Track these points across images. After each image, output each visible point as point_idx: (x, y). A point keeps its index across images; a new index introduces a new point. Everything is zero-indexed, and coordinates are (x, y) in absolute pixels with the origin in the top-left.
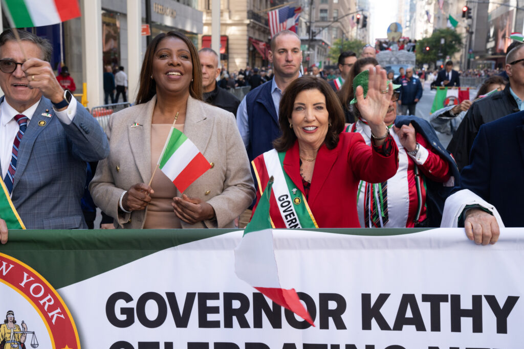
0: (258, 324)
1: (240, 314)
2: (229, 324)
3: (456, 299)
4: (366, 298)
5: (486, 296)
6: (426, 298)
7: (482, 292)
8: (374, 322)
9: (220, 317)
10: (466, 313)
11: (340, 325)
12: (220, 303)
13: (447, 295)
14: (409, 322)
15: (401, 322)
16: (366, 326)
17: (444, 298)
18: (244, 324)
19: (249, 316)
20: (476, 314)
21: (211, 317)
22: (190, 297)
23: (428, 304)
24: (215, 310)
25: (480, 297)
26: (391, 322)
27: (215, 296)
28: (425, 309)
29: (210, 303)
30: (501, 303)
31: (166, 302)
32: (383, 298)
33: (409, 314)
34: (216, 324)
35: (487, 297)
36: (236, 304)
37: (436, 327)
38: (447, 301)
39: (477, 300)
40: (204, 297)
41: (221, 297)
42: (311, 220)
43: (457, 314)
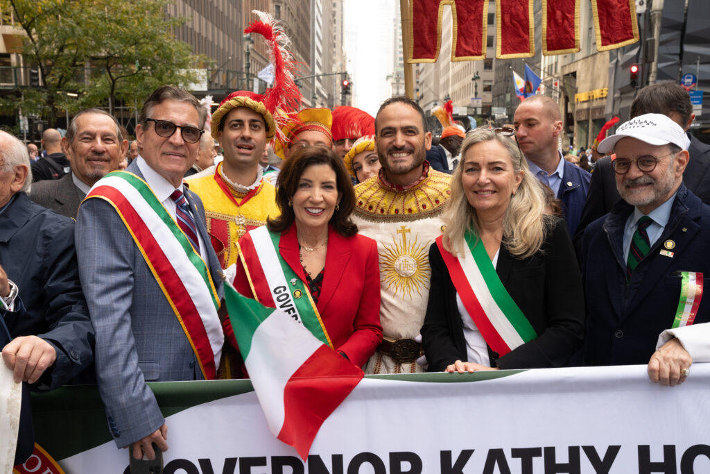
3: (550, 452)
4: (446, 456)
5: (584, 447)
6: (516, 453)
7: (580, 443)
10: (562, 468)
13: (540, 448)
17: (536, 452)
20: (573, 468)
23: (519, 460)
25: (578, 447)
27: (261, 461)
28: (515, 466)
30: (602, 455)
32: (466, 455)
35: (586, 448)
38: (541, 455)
39: (574, 452)
41: (269, 462)
42: (316, 317)
43: (552, 470)
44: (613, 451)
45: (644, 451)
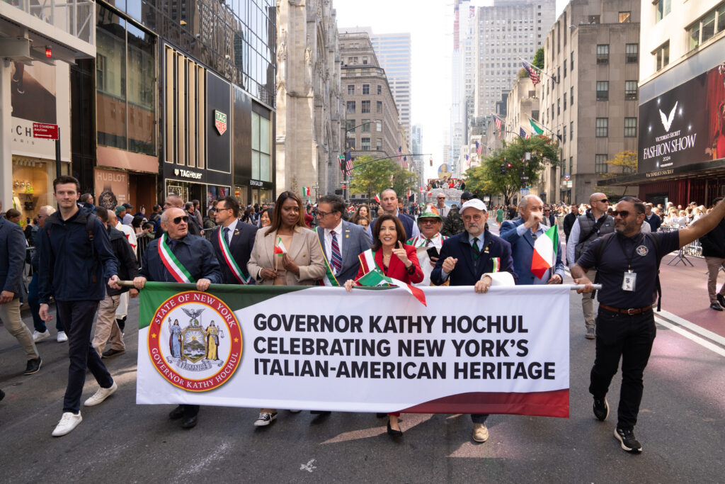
0: (323, 330)
1: (315, 325)
2: (309, 330)
3: (410, 318)
4: (371, 318)
6: (398, 318)
7: (422, 315)
8: (375, 329)
9: (305, 326)
10: (415, 324)
11: (360, 330)
12: (305, 320)
13: (407, 317)
14: (390, 329)
15: (387, 329)
16: (371, 331)
17: (405, 318)
18: (316, 330)
19: (319, 326)
20: (419, 325)
21: (301, 326)
22: (292, 317)
23: (399, 321)
24: (303, 323)
25: (421, 317)
26: (382, 329)
27: (303, 317)
28: (397, 323)
29: (301, 320)
30: (429, 319)
31: (281, 319)
32: (379, 318)
33: (390, 325)
34: (303, 330)
35: (423, 317)
36: (313, 321)
37: (402, 331)
38: (407, 319)
39: (419, 318)
40: (299, 317)
41: (306, 317)
43: (411, 324)
44: (433, 318)
45: (445, 318)
